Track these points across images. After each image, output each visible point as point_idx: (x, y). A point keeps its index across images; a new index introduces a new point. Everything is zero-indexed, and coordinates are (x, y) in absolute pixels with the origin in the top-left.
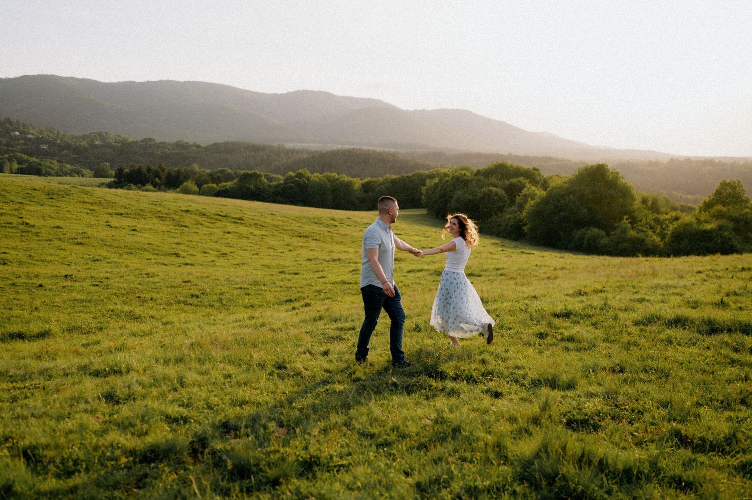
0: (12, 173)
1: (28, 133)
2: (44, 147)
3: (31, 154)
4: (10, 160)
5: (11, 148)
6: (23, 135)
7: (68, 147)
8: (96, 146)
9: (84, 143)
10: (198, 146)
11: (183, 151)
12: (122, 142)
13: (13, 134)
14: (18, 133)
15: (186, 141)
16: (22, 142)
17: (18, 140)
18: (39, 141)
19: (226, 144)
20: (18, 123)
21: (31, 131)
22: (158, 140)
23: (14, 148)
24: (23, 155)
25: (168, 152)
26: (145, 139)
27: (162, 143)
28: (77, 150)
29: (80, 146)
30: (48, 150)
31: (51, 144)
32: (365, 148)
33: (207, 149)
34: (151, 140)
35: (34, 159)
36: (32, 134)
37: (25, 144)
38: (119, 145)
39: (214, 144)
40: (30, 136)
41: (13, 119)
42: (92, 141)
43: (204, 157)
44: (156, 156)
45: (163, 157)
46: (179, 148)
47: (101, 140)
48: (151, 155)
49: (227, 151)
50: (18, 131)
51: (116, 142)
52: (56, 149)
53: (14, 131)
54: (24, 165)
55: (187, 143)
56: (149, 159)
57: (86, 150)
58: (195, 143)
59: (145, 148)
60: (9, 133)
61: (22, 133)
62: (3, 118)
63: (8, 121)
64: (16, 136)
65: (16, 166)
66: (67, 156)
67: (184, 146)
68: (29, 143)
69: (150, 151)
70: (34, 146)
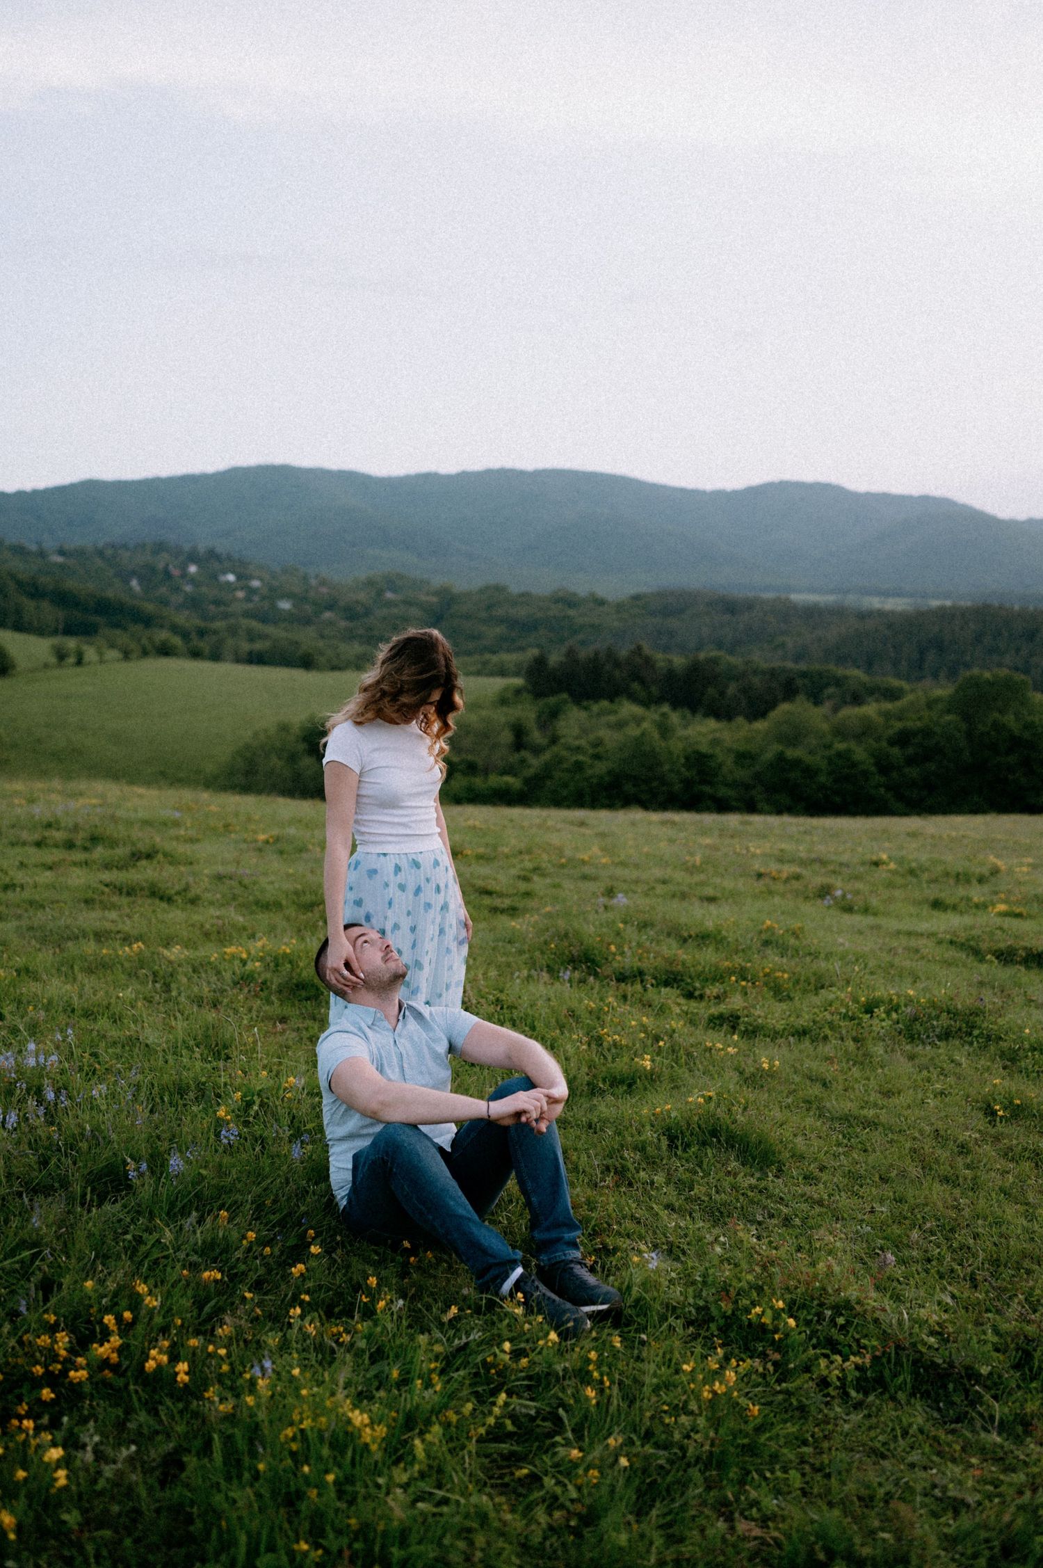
0: (238, 660)
1: (251, 577)
2: (285, 605)
3: (264, 620)
4: (233, 631)
5: (222, 608)
6: (243, 583)
7: (331, 605)
8: (390, 604)
9: (362, 596)
10: (601, 602)
11: (571, 612)
12: (437, 593)
13: (222, 578)
14: (231, 578)
16: (240, 594)
17: (236, 589)
18: (274, 593)
19: (660, 595)
20: (229, 558)
21: (257, 573)
22: (515, 589)
23: (230, 609)
24: (254, 624)
25: (540, 615)
26: (487, 588)
27: (523, 595)
28: (351, 613)
29: (357, 602)
30: (296, 612)
31: (299, 599)
32: (935, 603)
33: (619, 607)
34: (499, 589)
35: (270, 629)
36: (261, 580)
37: (248, 599)
38: (435, 599)
39: (636, 598)
40: (256, 583)
41: (222, 546)
42: (380, 593)
43: (616, 624)
44: (513, 623)
45: (529, 626)
46: (560, 606)
47: (394, 591)
48: (501, 621)
49: (667, 612)
50: (233, 572)
51: (428, 594)
52: (308, 608)
53: (225, 573)
54: (258, 646)
55: (575, 594)
56: (498, 630)
57: (368, 612)
58: (592, 595)
59: (489, 607)
60: (214, 577)
61: (240, 577)
62: (202, 548)
63: (212, 554)
64: (228, 583)
65: (246, 647)
66: (331, 623)
67: (569, 601)
68: (256, 598)
69: (500, 612)
70: (266, 604)
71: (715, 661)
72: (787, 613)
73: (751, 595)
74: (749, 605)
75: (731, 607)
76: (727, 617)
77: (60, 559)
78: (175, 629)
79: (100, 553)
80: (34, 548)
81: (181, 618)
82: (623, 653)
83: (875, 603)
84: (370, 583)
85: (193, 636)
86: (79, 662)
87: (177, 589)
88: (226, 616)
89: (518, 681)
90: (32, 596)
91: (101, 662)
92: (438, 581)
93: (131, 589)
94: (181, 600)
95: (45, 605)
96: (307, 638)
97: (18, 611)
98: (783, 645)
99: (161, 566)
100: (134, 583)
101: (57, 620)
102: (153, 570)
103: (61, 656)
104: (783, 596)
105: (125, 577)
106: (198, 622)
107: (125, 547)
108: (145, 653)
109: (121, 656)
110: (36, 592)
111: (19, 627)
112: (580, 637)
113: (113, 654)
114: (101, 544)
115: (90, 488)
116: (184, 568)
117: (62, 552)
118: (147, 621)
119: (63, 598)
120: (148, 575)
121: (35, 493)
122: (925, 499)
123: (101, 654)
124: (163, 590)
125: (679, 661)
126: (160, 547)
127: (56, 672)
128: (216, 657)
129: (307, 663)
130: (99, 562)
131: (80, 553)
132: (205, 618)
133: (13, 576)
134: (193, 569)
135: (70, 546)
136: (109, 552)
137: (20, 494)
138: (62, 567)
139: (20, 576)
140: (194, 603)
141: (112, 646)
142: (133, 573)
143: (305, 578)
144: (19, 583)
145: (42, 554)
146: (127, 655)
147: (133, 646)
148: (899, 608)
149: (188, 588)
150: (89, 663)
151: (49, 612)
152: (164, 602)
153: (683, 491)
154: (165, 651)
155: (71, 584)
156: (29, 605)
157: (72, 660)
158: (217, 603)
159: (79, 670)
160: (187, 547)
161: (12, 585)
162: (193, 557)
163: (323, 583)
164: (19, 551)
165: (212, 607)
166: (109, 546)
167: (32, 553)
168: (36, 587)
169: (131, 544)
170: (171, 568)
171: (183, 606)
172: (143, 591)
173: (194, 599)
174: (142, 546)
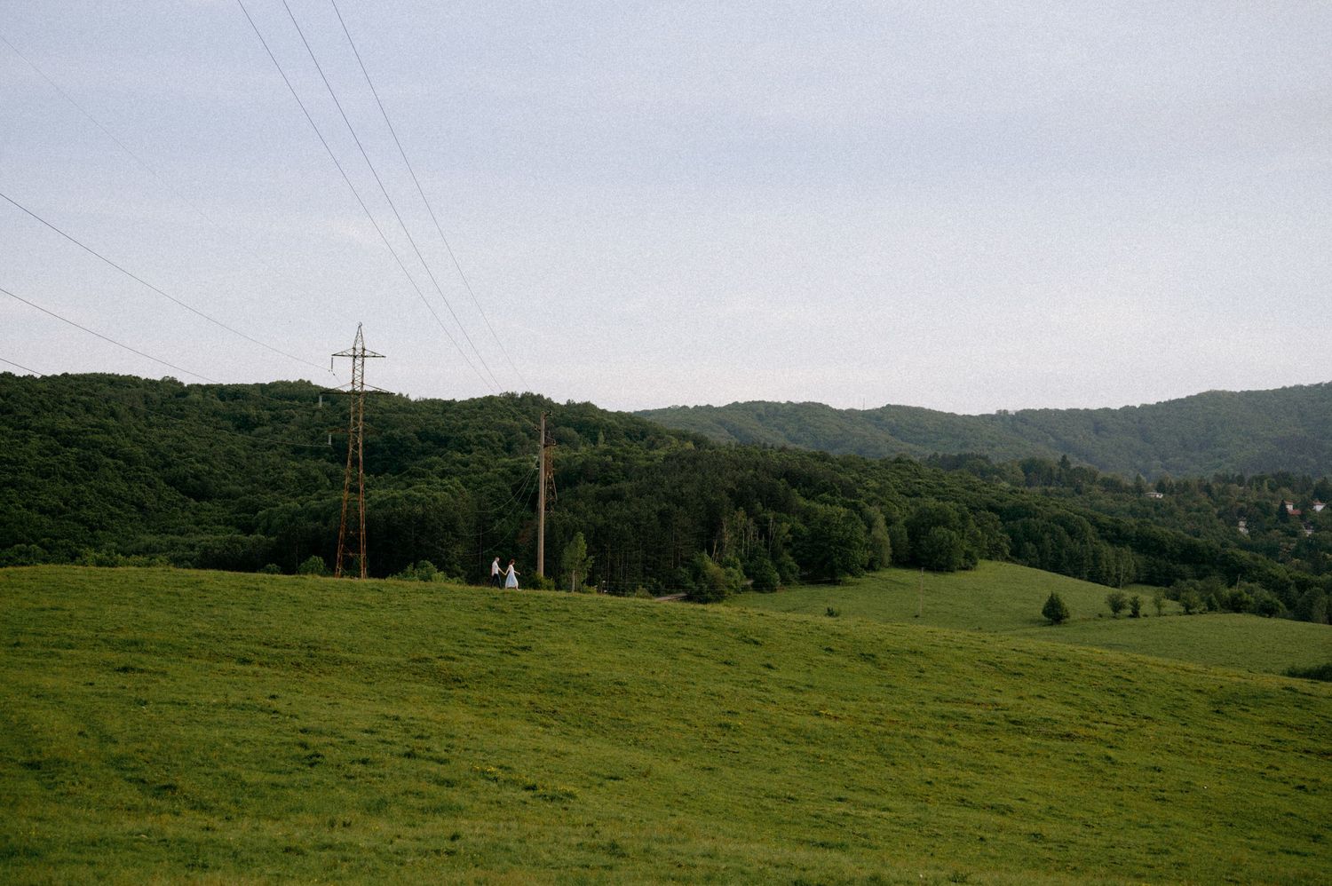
77: (1159, 496)
78: (1270, 583)
80: (1130, 484)
81: (1280, 570)
86: (1135, 614)
87: (1294, 534)
90: (1111, 541)
91: (1159, 615)
93: (1237, 533)
94: (1293, 546)
95: (1127, 551)
97: (1096, 557)
99: (1277, 504)
100: (1242, 525)
101: (1137, 569)
102: (1266, 511)
103: (1117, 606)
105: (1232, 517)
107: (1240, 480)
108: (1211, 608)
109: (1182, 610)
110: (1117, 536)
111: (1095, 578)
113: (1171, 606)
114: (1209, 477)
115: (1212, 402)
116: (1305, 507)
117: (1163, 487)
118: (1234, 571)
119: (1145, 544)
120: (1259, 515)
121: (1144, 407)
123: (1159, 607)
127: (1113, 622)
128: (1305, 616)
130: (1204, 500)
131: (1185, 487)
133: (1094, 522)
134: (1319, 508)
135: (1172, 478)
136: (1217, 486)
137: (1128, 411)
138: (1157, 505)
139: (1105, 519)
140: (1309, 550)
141: (1176, 598)
142: (1241, 513)
144: (1101, 528)
145: (1139, 490)
146: (1188, 610)
147: (1196, 599)
149: (1309, 533)
150: (1146, 616)
151: (1129, 560)
152: (1272, 552)
154: (1235, 606)
156: (1107, 551)
157: (1129, 612)
159: (1132, 621)
160: (1316, 481)
161: (1090, 529)
162: (1321, 493)
164: (1111, 485)
166: (1218, 478)
167: (1127, 489)
168: (1118, 531)
169: (1248, 476)
170: (1290, 507)
171: (1296, 554)
172: (1251, 534)
173: (1309, 546)
174: (1261, 479)
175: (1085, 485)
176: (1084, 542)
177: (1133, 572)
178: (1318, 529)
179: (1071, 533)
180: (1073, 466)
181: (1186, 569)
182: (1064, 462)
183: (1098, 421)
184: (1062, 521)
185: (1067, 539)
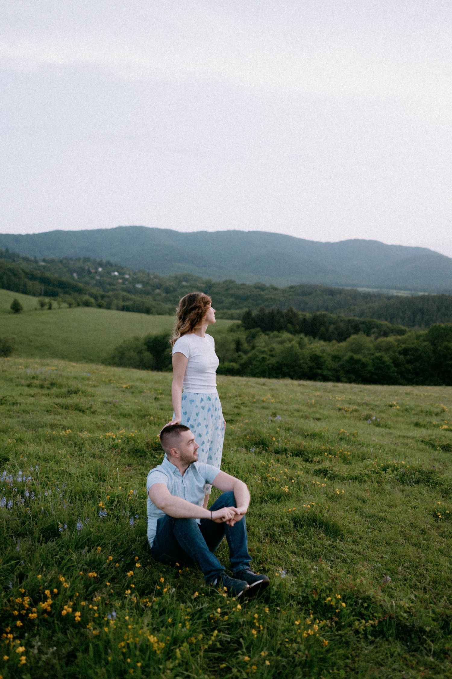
0: (118, 309)
1: (125, 274)
2: (139, 286)
3: (129, 292)
4: (117, 297)
5: (112, 287)
6: (121, 276)
7: (159, 287)
8: (184, 287)
9: (172, 283)
10: (276, 289)
11: (262, 293)
12: (206, 283)
13: (113, 274)
14: (116, 274)
15: (264, 283)
16: (120, 281)
17: (117, 279)
18: (135, 281)
19: (302, 286)
20: (116, 265)
21: (128, 272)
22: (238, 282)
23: (115, 287)
24: (125, 293)
25: (249, 294)
26: (226, 281)
27: (241, 285)
28: (168, 291)
29: (170, 286)
30: (144, 289)
31: (145, 284)
32: (421, 294)
33: (284, 291)
34: (232, 282)
35: (133, 296)
36: (129, 274)
37: (123, 283)
38: (204, 286)
39: (291, 287)
40: (127, 276)
41: (113, 260)
42: (180, 281)
43: (282, 299)
44: (237, 297)
45: (245, 298)
46: (258, 290)
47: (186, 281)
48: (232, 295)
49: (304, 294)
50: (117, 272)
51: (201, 283)
52: (149, 288)
53: (114, 272)
54: (127, 303)
55: (264, 285)
56: (231, 300)
57: (175, 290)
58: (271, 285)
59: (227, 290)
60: (109, 273)
61: (120, 273)
62: (104, 261)
63: (109, 263)
64: (115, 276)
65: (121, 303)
66: (159, 294)
67: (262, 288)
68: (127, 283)
69: (232, 292)
70: (131, 286)
71: (324, 316)
72: (355, 296)
73: (340, 287)
74: (340, 292)
75: (332, 293)
76: (330, 297)
77: (43, 264)
78: (91, 295)
79: (61, 262)
80: (33, 259)
81: (94, 291)
82: (285, 311)
83: (395, 293)
84: (176, 278)
85: (100, 298)
86: (50, 308)
87: (93, 278)
88: (114, 290)
89: (239, 322)
90: (31, 279)
91: (60, 308)
92: (205, 278)
93: (74, 277)
94: (94, 282)
95: (37, 283)
96: (149, 301)
97: (25, 285)
98: (354, 310)
99: (87, 268)
100: (75, 275)
101: (41, 291)
102: (83, 269)
103: (42, 305)
104: (355, 288)
105: (71, 271)
106: (102, 292)
107: (71, 259)
108: (79, 305)
109: (67, 306)
110: (32, 277)
111: (25, 292)
112: (266, 303)
113: (64, 305)
114: (61, 258)
115: (58, 233)
116: (96, 269)
117: (44, 261)
118: (80, 291)
119: (44, 281)
120: (81, 271)
121: (34, 235)
122: (417, 249)
123: (59, 304)
124: (87, 278)
125: (308, 315)
126: (87, 260)
127: (40, 312)
128: (108, 307)
129: (148, 311)
130: (61, 266)
131: (52, 261)
132: (104, 291)
133: (23, 271)
134: (100, 269)
135: (48, 258)
136: (65, 261)
137: (28, 236)
138: (44, 267)
139: (27, 271)
140: (101, 284)
141: (64, 301)
142: (74, 271)
143: (149, 274)
144: (26, 273)
145: (36, 262)
146: (70, 305)
147: (73, 301)
148: (405, 295)
149: (98, 278)
150: (54, 309)
151: (39, 287)
152: (87, 283)
153: (313, 242)
154: (87, 304)
155: (48, 275)
156: (30, 283)
157: (47, 307)
158: (110, 284)
159: (50, 311)
160: (98, 260)
161: (22, 275)
162: (101, 265)
163: (156, 277)
164: (26, 259)
165: (108, 286)
166: (65, 259)
167: (32, 261)
168: (33, 275)
169: (74, 258)
170: (91, 269)
171: (95, 285)
172: (79, 278)
173: (100, 283)
174: (79, 259)
175: (15, 259)
176: (19, 278)
177: (39, 291)
178: (101, 277)
179: (15, 275)
180: (10, 252)
181: (60, 290)
182: (7, 250)
183: (17, 238)
184: (10, 270)
185: (13, 278)
